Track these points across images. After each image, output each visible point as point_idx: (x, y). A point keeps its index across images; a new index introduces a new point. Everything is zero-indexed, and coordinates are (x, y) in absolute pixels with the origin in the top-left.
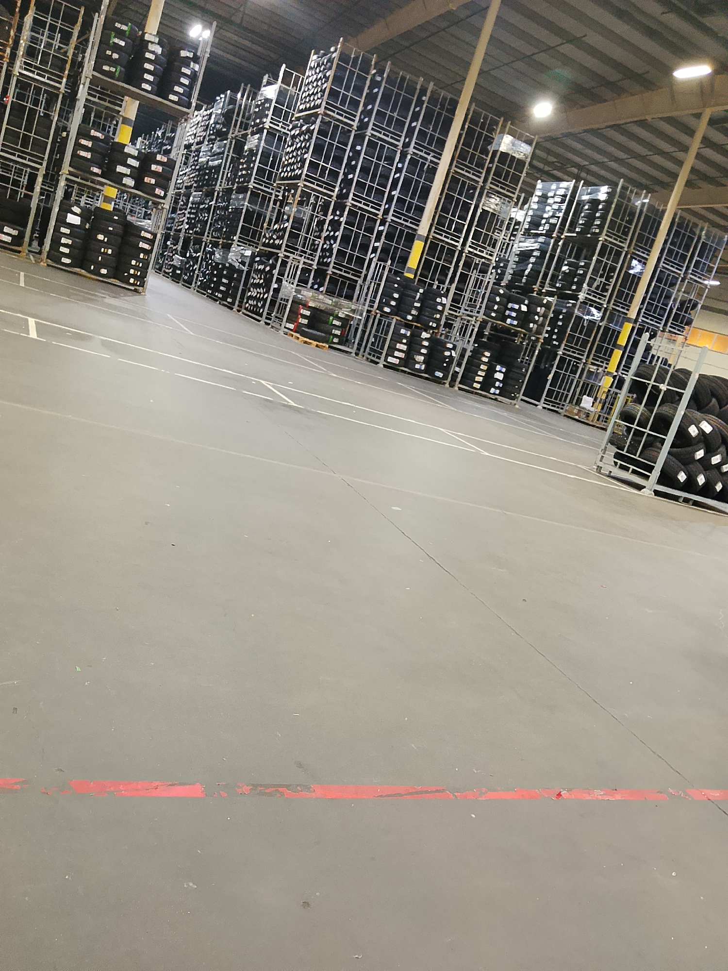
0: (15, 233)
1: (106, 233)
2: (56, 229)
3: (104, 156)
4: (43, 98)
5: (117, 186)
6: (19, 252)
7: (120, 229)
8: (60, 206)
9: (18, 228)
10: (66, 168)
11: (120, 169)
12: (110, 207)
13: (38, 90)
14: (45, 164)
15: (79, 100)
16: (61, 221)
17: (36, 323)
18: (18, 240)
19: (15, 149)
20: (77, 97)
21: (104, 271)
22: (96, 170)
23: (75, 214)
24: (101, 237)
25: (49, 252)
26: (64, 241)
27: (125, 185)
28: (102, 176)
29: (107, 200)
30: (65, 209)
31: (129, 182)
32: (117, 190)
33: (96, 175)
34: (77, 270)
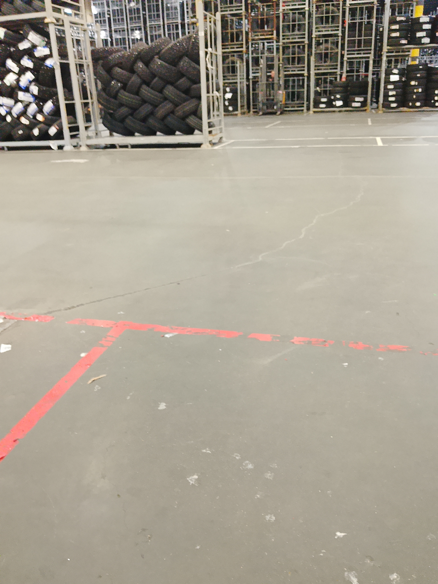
0: (361, 99)
1: (416, 79)
2: (385, 88)
3: (407, 31)
4: (365, 12)
5: (417, 46)
6: (366, 110)
7: (424, 73)
8: (385, 74)
9: (363, 96)
10: (385, 48)
11: (419, 34)
12: (417, 62)
13: (361, 9)
14: (372, 52)
15: (386, 4)
16: (388, 82)
17: (382, 139)
18: (364, 104)
19: (354, 51)
20: (385, 3)
21: (418, 104)
22: (404, 42)
23: (395, 74)
24: (413, 83)
25: (383, 104)
26: (391, 93)
27: (424, 44)
28: (408, 44)
29: (414, 59)
30: (389, 73)
31: (427, 40)
32: (419, 50)
33: (405, 44)
34: (402, 109)
